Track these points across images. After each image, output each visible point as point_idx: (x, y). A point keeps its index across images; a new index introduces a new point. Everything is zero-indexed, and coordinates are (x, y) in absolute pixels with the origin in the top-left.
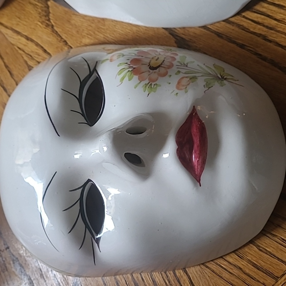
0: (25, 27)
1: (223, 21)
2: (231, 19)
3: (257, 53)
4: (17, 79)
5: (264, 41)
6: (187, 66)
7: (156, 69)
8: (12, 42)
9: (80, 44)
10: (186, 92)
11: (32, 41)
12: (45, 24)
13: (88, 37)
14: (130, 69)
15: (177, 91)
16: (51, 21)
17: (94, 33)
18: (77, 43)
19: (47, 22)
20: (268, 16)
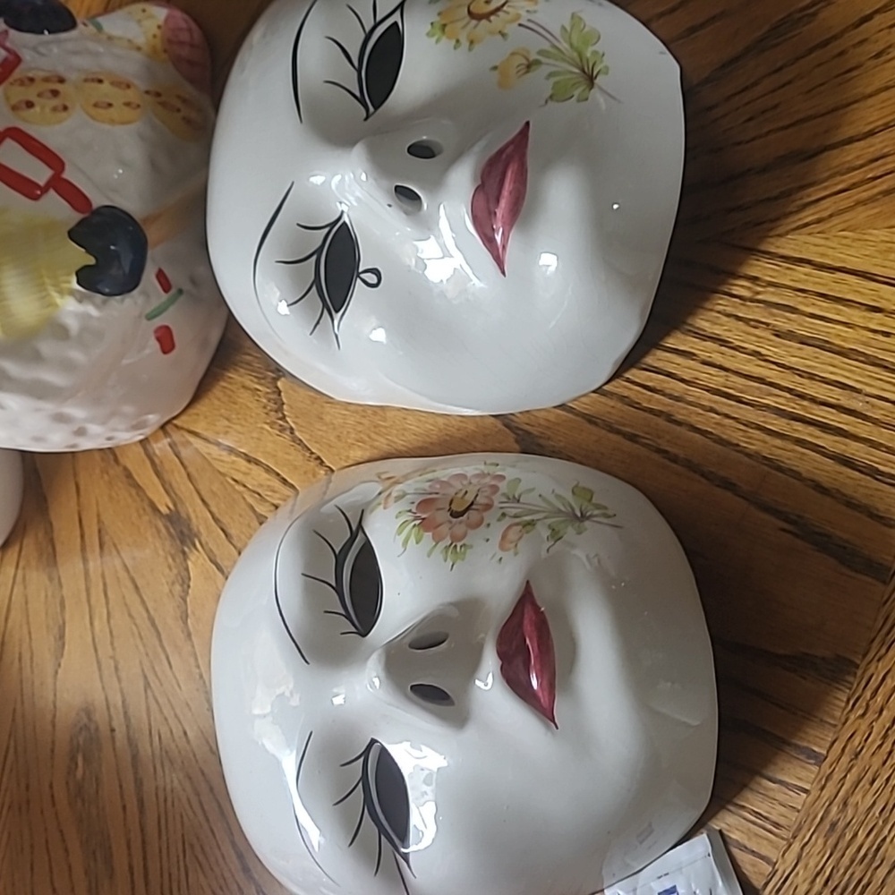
0: (241, 436)
1: (594, 392)
2: (605, 387)
3: (660, 449)
4: (239, 545)
5: (668, 424)
6: (518, 501)
7: (462, 516)
8: (222, 470)
9: (346, 461)
10: (516, 554)
11: (257, 463)
12: (277, 427)
13: (359, 446)
14: (417, 522)
15: (500, 554)
16: (288, 419)
17: (369, 437)
18: (341, 459)
19: (281, 422)
20: (669, 375)
